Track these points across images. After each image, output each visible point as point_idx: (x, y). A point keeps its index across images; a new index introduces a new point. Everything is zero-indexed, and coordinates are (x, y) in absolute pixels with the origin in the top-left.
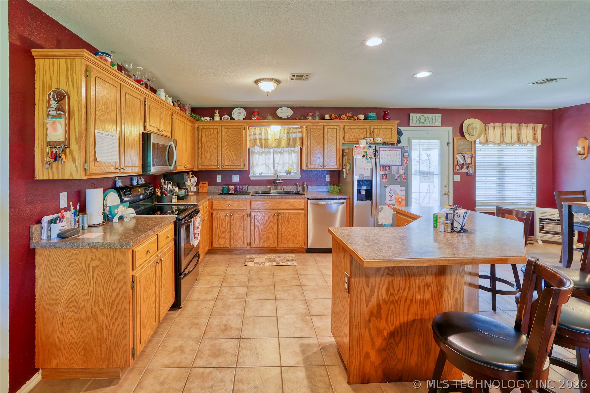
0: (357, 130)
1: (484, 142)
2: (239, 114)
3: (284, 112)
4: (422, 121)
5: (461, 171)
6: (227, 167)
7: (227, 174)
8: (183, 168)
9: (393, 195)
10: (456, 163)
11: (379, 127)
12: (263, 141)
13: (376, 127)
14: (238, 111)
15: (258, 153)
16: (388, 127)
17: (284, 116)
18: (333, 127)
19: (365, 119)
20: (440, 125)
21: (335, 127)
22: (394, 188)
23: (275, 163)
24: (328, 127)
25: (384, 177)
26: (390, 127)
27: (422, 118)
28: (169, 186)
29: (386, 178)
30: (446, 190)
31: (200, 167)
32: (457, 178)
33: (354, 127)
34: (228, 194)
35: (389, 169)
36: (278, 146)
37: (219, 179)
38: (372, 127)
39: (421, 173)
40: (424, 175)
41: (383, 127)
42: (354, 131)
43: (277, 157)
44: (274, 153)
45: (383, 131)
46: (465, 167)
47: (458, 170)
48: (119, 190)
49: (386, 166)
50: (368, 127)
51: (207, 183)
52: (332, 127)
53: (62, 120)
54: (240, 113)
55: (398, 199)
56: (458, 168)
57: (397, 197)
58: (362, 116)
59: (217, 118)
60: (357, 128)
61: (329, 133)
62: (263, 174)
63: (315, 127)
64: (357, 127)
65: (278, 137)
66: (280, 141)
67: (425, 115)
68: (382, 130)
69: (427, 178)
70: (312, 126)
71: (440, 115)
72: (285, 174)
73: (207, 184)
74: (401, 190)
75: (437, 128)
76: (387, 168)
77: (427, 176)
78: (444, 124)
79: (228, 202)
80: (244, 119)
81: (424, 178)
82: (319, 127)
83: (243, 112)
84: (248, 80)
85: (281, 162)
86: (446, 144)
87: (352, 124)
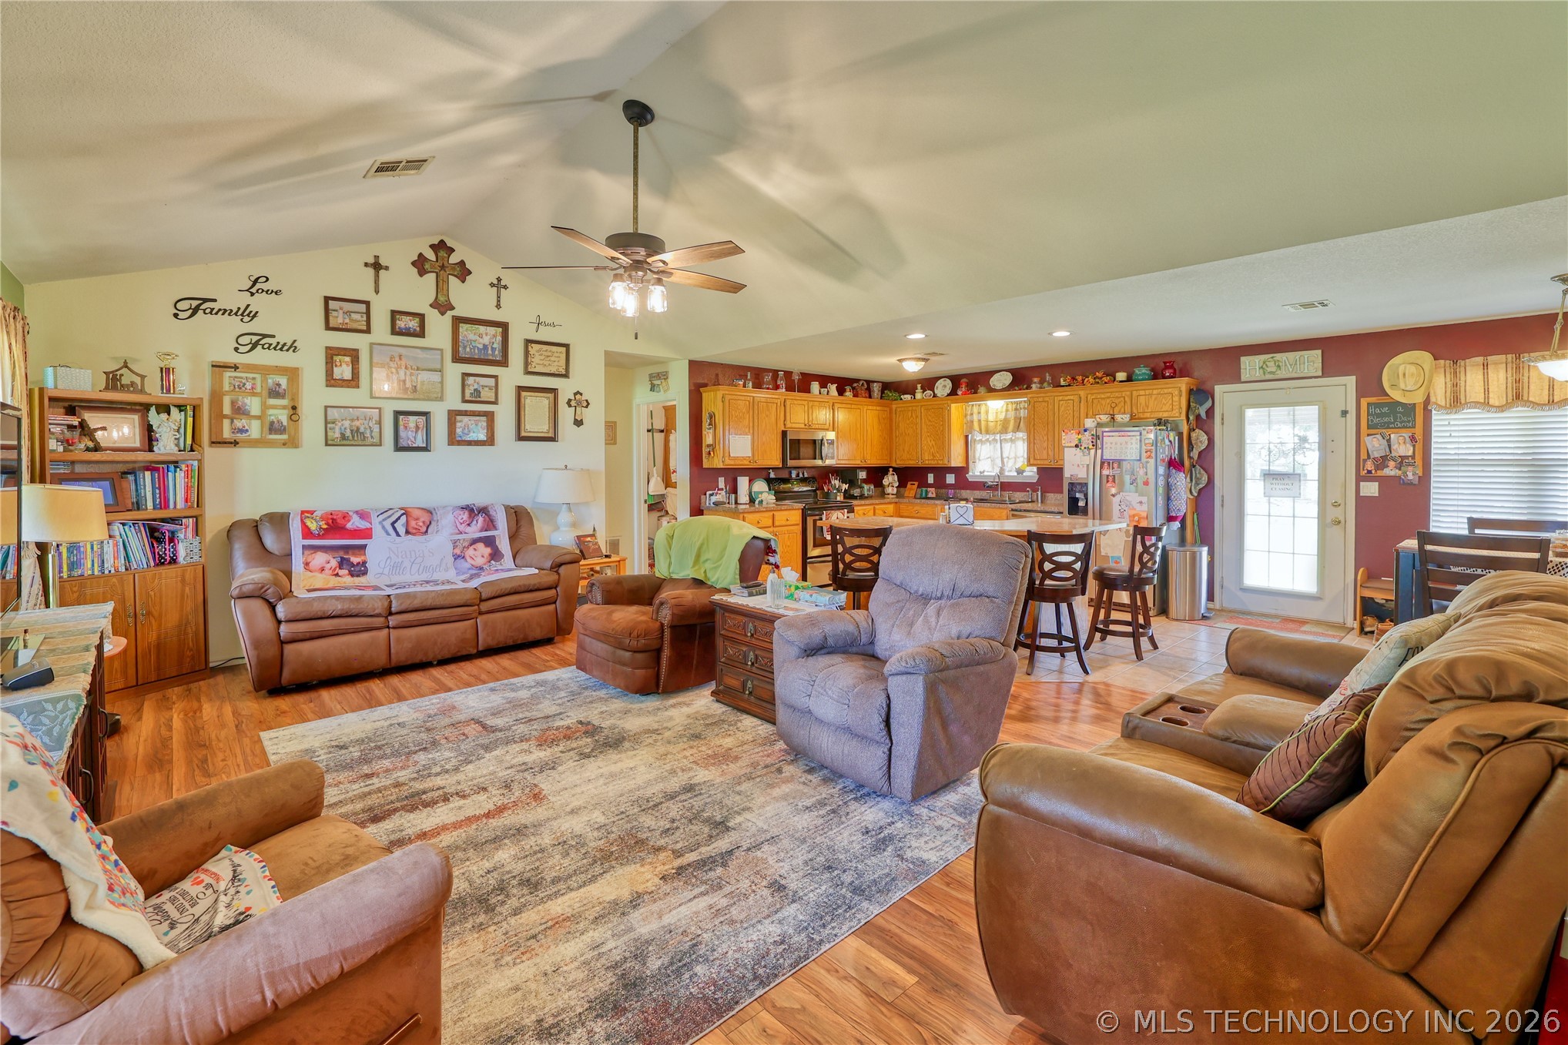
0: (1108, 401)
1: (1448, 406)
2: (943, 388)
3: (1002, 380)
4: (1269, 370)
5: (1380, 473)
6: (927, 462)
7: (941, 471)
8: (859, 462)
9: (1126, 509)
10: (1364, 456)
11: (1147, 392)
12: (983, 423)
13: (1142, 393)
14: (943, 383)
15: (981, 440)
16: (1166, 391)
17: (999, 386)
18: (1069, 397)
19: (1129, 379)
20: (1320, 373)
21: (1072, 397)
22: (1127, 498)
23: (1004, 456)
24: (1061, 398)
25: (1110, 478)
26: (1170, 390)
27: (1271, 364)
28: (836, 482)
29: (1114, 481)
30: (1334, 513)
31: (898, 462)
32: (1371, 489)
33: (1103, 396)
34: (927, 498)
35: (1119, 467)
36: (1004, 430)
37: (931, 478)
38: (1134, 392)
39: (1269, 476)
40: (1274, 481)
41: (1155, 392)
42: (1103, 402)
43: (1007, 446)
44: (1001, 441)
45: (1156, 399)
46: (1392, 464)
47: (1369, 472)
48: (769, 481)
49: (1114, 461)
50: (1128, 393)
51: (916, 483)
52: (1067, 398)
53: (711, 431)
54: (945, 386)
55: (1134, 516)
56: (1369, 466)
57: (1133, 512)
58: (1121, 376)
59: (919, 395)
60: (1108, 398)
61: (1062, 409)
62: (986, 474)
63: (1040, 400)
64: (1109, 395)
65: (1002, 416)
66: (1006, 421)
67: (1278, 356)
68: (1154, 397)
69: (1281, 487)
70: (1035, 399)
71: (1319, 352)
72: (1016, 474)
73: (916, 486)
74: (1141, 503)
75: (1313, 380)
76: (1115, 465)
77: (1282, 482)
78: (1327, 371)
79: (916, 508)
80: (948, 395)
81: (1274, 486)
82: (1047, 399)
83: (949, 384)
84: (892, 360)
85: (1012, 455)
86: (1339, 414)
87: (1101, 391)
